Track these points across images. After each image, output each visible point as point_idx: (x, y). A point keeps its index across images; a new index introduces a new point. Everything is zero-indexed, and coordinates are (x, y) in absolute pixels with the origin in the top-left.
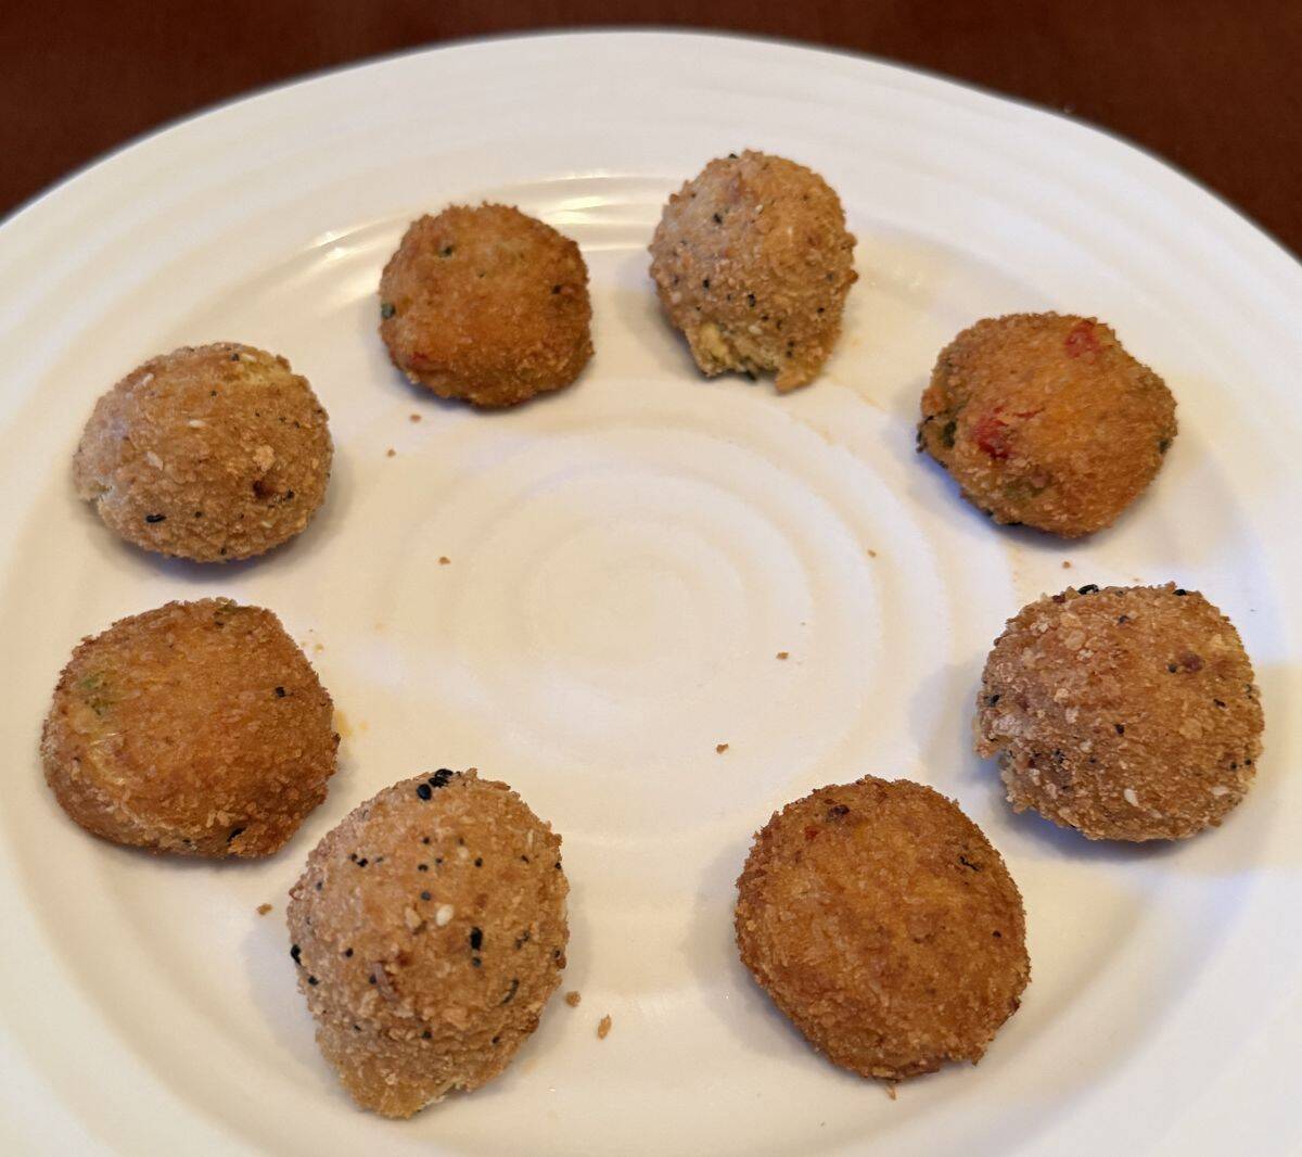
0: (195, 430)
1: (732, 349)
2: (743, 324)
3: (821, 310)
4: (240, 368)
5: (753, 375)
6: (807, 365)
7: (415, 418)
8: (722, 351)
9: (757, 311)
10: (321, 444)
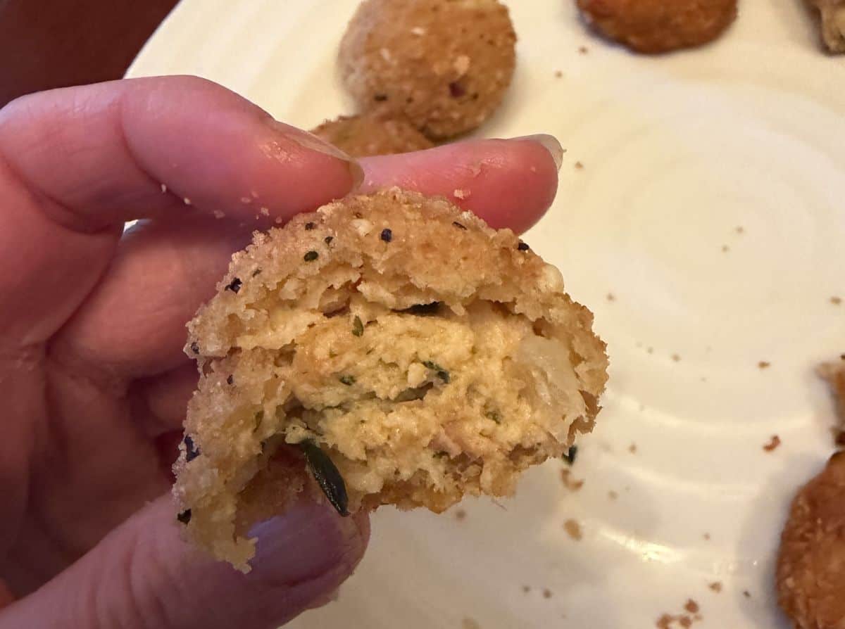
0: (416, 36)
7: (583, 50)
10: (507, 60)
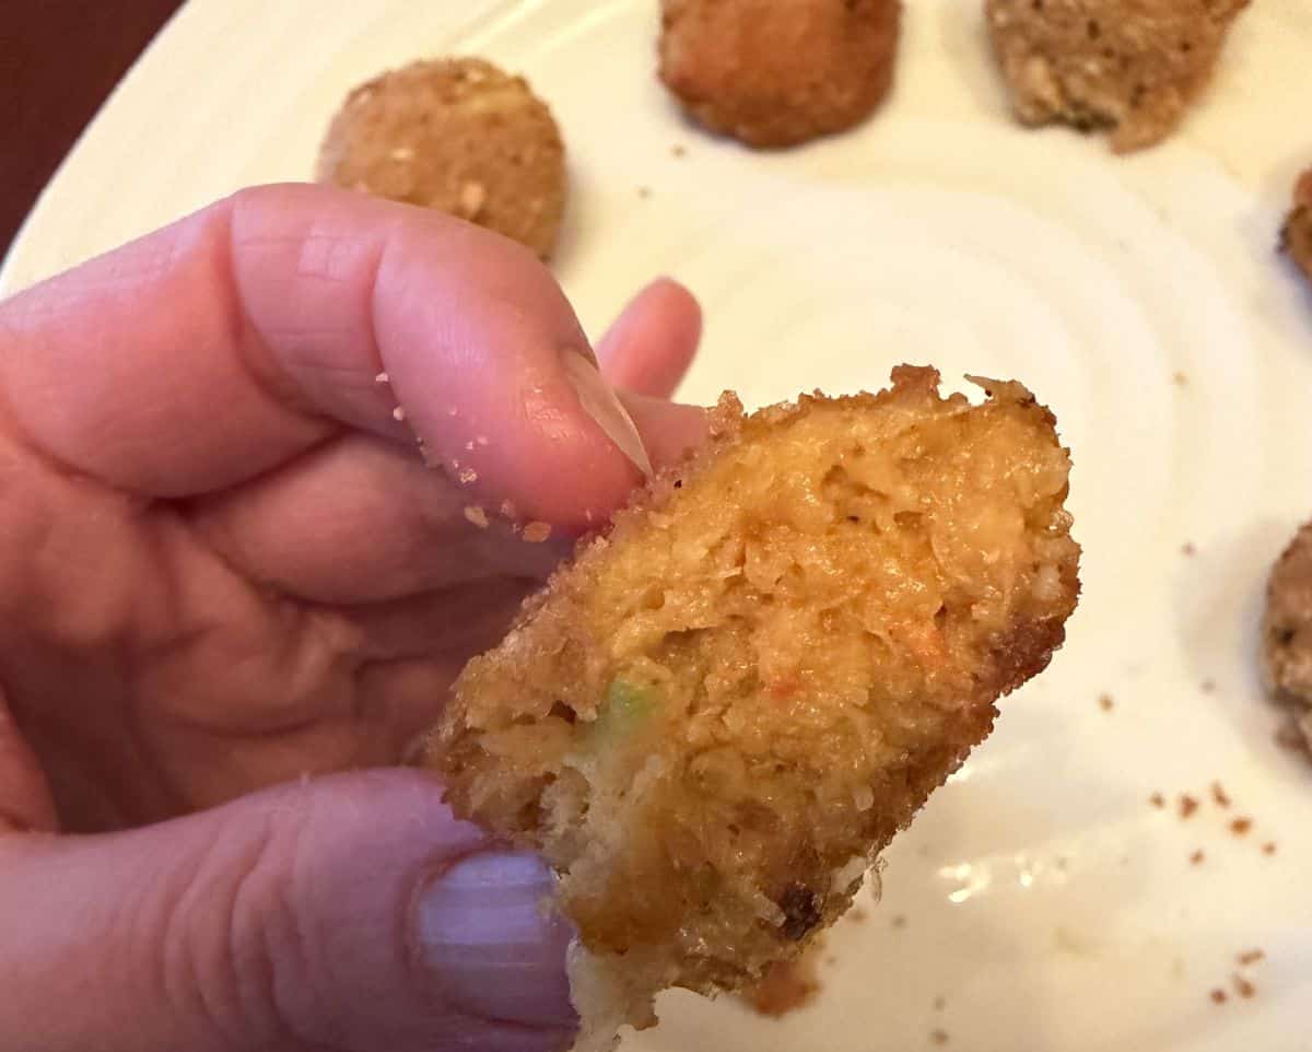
0: (398, 162)
1: (1063, 91)
2: (1076, 60)
3: (1186, 47)
4: (460, 89)
5: (1087, 122)
6: (1157, 120)
7: (679, 152)
8: (1048, 92)
9: (1099, 43)
10: (549, 181)
